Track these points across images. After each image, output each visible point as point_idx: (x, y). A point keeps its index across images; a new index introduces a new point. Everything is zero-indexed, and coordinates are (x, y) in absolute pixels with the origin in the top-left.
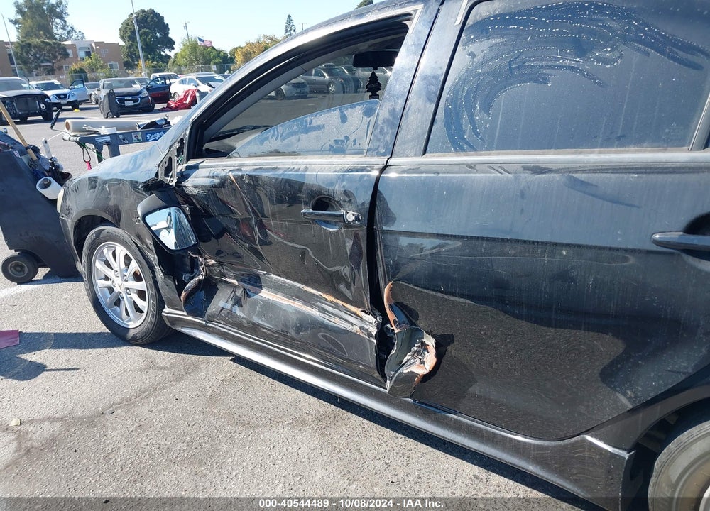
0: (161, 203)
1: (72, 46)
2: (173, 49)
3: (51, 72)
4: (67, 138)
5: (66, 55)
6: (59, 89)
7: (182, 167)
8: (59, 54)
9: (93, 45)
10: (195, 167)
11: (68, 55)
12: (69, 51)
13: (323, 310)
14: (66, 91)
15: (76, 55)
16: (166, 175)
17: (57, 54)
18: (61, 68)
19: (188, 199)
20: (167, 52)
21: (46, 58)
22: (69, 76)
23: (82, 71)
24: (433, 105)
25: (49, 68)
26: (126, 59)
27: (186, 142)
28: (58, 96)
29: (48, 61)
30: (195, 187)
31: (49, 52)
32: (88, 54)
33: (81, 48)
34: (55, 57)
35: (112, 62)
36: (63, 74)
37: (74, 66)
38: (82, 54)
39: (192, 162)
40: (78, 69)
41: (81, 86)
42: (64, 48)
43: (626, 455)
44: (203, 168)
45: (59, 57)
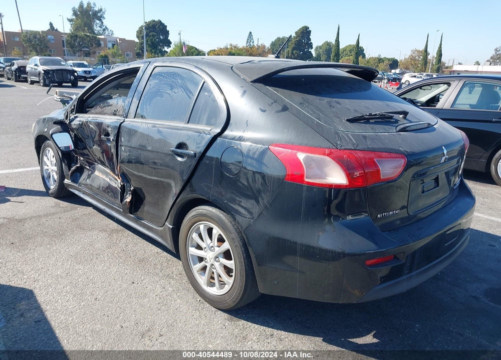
0: (61, 130)
1: (104, 40)
2: (170, 47)
3: (87, 54)
4: (55, 99)
5: (99, 45)
6: (87, 67)
7: (72, 117)
8: (95, 43)
9: (118, 40)
10: (77, 117)
11: (101, 45)
12: (102, 43)
13: (110, 179)
14: (91, 69)
15: (106, 46)
16: (66, 119)
17: (93, 44)
18: (95, 53)
19: (73, 130)
20: (166, 49)
21: (86, 45)
22: (97, 59)
23: (106, 56)
24: (138, 101)
25: (87, 52)
26: (138, 51)
27: (76, 106)
28: (85, 72)
29: (87, 47)
30: (74, 125)
31: (88, 42)
32: (113, 45)
33: (110, 41)
34: (92, 45)
35: (129, 53)
36: (94, 57)
37: (102, 53)
38: (110, 45)
39: (76, 115)
40: (103, 55)
41: (101, 67)
42: (99, 40)
43: (171, 227)
44: (79, 117)
45: (94, 46)
